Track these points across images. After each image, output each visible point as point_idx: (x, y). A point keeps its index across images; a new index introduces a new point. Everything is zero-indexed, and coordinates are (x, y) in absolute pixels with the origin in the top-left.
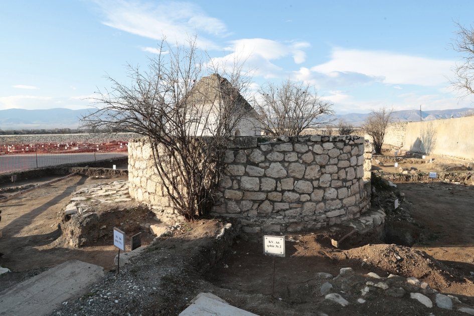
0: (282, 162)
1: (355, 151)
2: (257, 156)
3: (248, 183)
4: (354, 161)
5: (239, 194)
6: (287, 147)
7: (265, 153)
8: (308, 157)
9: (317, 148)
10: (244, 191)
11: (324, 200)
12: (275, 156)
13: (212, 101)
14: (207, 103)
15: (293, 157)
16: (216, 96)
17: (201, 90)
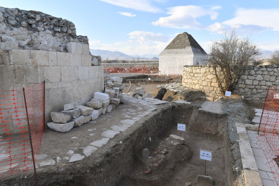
0: (262, 75)
2: (253, 72)
3: (248, 82)
5: (244, 86)
6: (264, 69)
7: (256, 71)
8: (272, 73)
10: (246, 85)
12: (260, 72)
13: (185, 47)
14: (182, 48)
15: (266, 73)
16: (187, 45)
17: (178, 41)
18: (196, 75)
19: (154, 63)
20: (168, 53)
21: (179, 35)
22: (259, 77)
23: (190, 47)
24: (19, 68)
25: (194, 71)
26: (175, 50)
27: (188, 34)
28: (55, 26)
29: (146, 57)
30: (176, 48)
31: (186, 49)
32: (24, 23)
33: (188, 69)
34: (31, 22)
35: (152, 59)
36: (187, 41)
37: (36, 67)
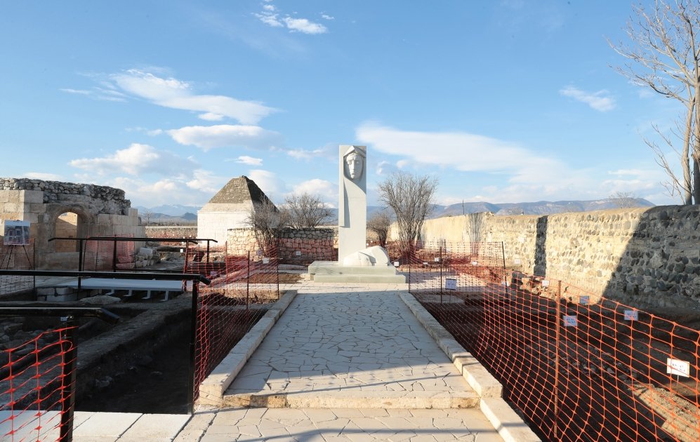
0: (301, 237)
1: (329, 234)
2: (292, 235)
3: (289, 245)
4: (329, 238)
5: (285, 249)
6: (302, 232)
7: (295, 234)
8: (310, 236)
9: (313, 233)
10: (287, 248)
11: (316, 252)
12: (298, 235)
13: (242, 201)
14: (237, 202)
15: (305, 236)
16: (246, 197)
17: (231, 190)
18: (239, 240)
19: (189, 227)
20: (215, 210)
21: (234, 180)
22: (298, 240)
23: (251, 201)
24: (102, 226)
25: (238, 235)
26: (227, 205)
27: (248, 180)
28: (115, 195)
29: (165, 212)
30: (228, 202)
31: (244, 203)
32: (99, 195)
33: (232, 233)
34: (103, 194)
35: (183, 218)
36: (247, 191)
37: (112, 225)
